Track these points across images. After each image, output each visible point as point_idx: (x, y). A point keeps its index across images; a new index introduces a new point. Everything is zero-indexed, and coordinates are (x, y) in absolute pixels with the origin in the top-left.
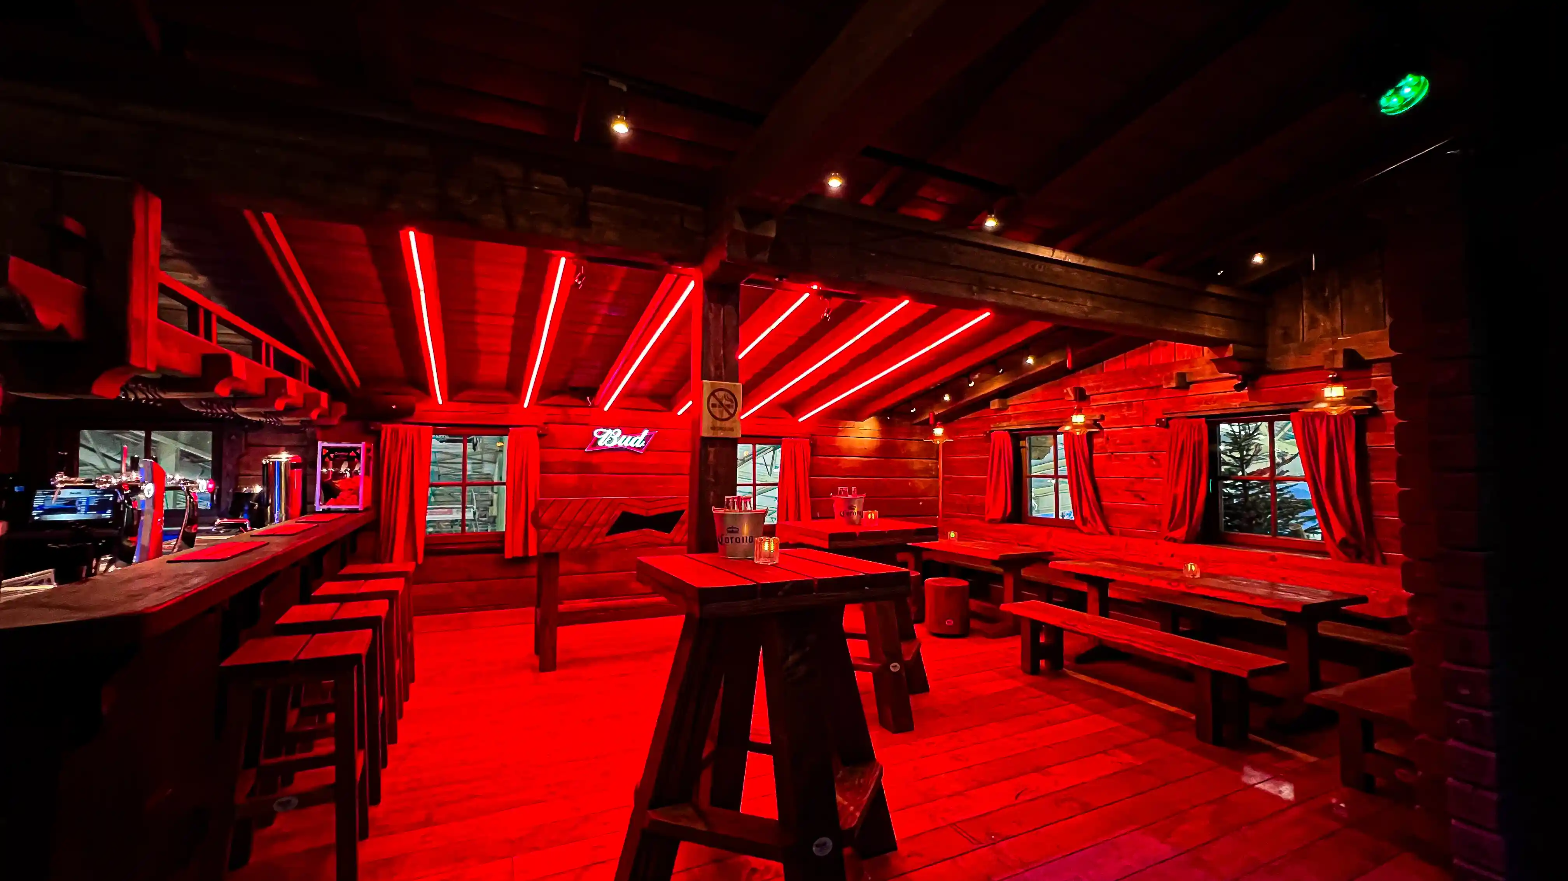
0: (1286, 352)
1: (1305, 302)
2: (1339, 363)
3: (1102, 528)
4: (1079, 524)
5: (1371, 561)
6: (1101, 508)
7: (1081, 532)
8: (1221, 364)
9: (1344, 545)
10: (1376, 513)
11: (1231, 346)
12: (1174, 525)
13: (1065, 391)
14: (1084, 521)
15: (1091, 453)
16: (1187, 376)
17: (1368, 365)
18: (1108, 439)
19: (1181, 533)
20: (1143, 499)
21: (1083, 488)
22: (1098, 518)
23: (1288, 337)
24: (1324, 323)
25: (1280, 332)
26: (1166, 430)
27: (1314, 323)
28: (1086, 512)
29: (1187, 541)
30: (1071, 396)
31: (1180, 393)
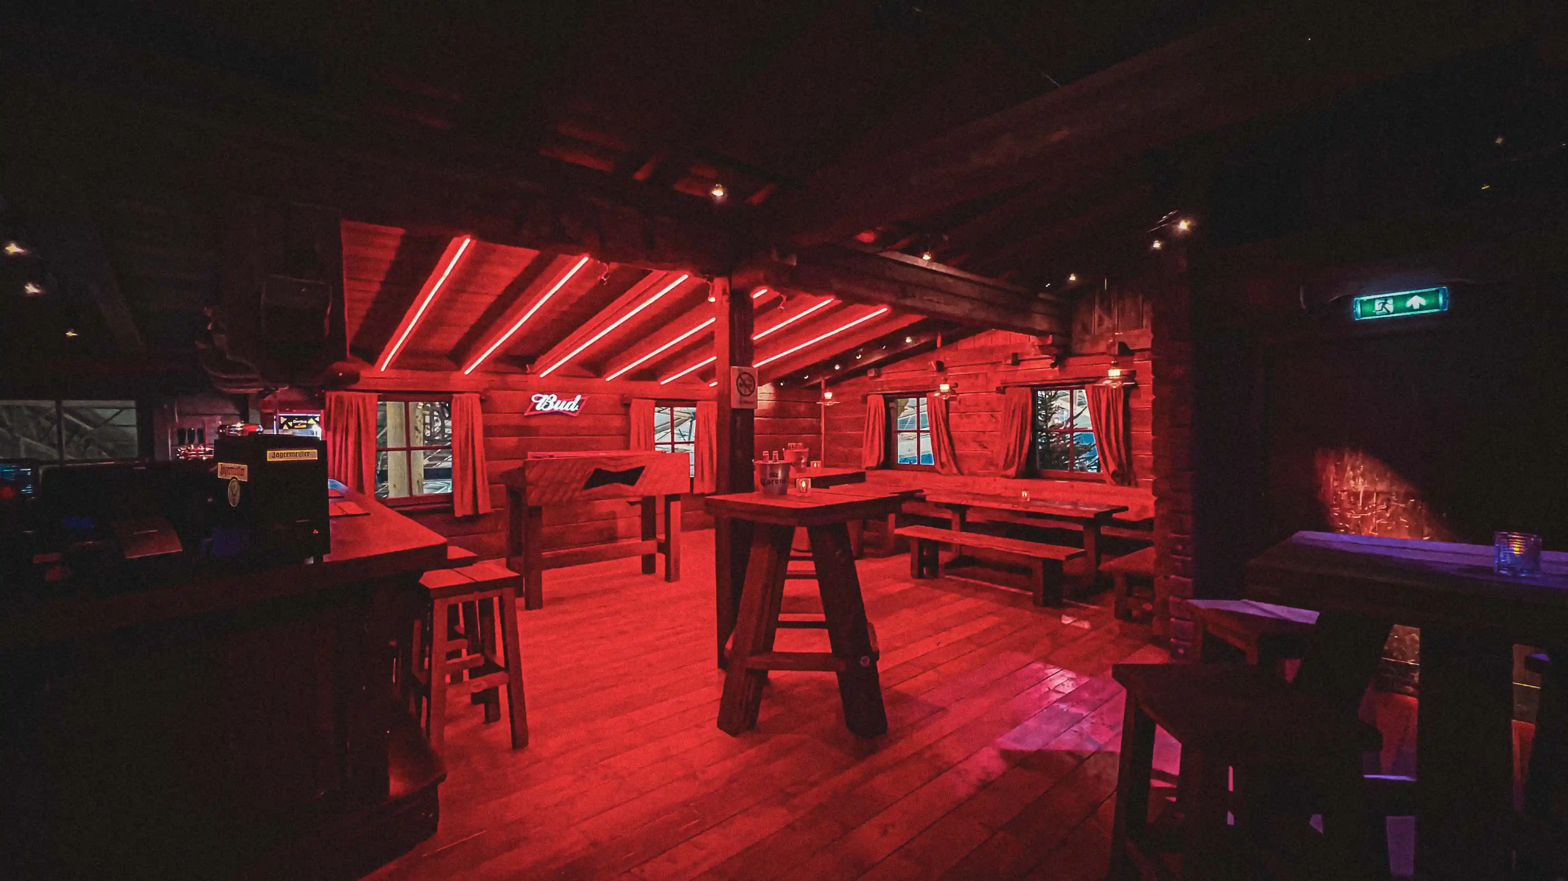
0: (1083, 341)
1: (1097, 307)
2: (1116, 350)
3: (955, 470)
4: (938, 468)
5: (1129, 485)
6: (954, 455)
7: (940, 473)
8: (1043, 348)
9: (1114, 475)
10: (1134, 452)
11: (1051, 336)
12: (1007, 465)
13: (929, 364)
14: (942, 465)
15: (948, 413)
16: (1019, 355)
17: (1132, 353)
18: (960, 402)
19: (1012, 471)
20: (986, 448)
21: (941, 440)
22: (952, 462)
23: (1086, 329)
24: (1107, 323)
25: (1079, 327)
26: (1003, 395)
27: (1101, 322)
28: (944, 459)
29: (1016, 477)
30: (933, 368)
31: (1014, 368)
